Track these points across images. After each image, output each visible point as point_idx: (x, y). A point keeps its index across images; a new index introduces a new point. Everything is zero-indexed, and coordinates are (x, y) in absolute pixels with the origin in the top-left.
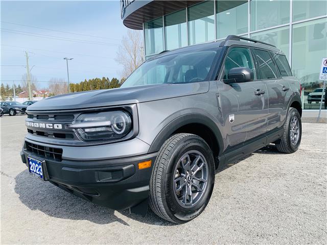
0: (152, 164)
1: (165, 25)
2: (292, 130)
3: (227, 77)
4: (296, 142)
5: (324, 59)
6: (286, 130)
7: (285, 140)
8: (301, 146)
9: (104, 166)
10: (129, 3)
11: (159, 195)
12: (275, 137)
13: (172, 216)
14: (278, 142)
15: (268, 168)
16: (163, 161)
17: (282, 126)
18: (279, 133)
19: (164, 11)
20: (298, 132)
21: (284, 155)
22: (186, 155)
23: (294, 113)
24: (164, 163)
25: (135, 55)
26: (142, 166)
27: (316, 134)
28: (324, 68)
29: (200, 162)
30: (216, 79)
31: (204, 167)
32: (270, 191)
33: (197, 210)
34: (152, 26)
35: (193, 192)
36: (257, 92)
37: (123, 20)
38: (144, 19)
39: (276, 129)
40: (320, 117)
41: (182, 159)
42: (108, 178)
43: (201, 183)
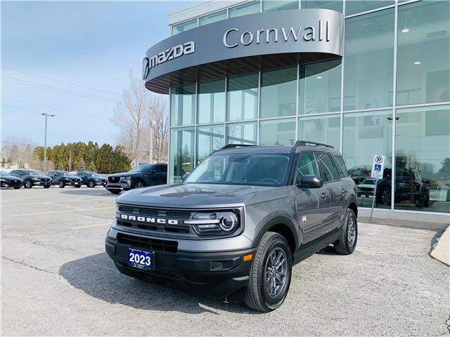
0: (253, 257)
1: (198, 93)
2: (349, 232)
3: (300, 182)
4: (353, 243)
5: (376, 156)
6: (345, 232)
7: (344, 241)
8: (357, 248)
9: (218, 257)
10: (156, 64)
11: (256, 284)
12: (335, 238)
13: (263, 304)
14: (336, 243)
15: (329, 268)
16: (259, 255)
17: (341, 227)
18: (338, 234)
19: (198, 77)
20: (354, 233)
21: (341, 256)
22: (273, 252)
23: (351, 214)
24: (260, 258)
25: (139, 116)
26: (246, 258)
27: (369, 235)
28: (376, 165)
29: (282, 258)
30: (292, 184)
31: (284, 262)
32: (335, 287)
33: (280, 300)
34: (181, 92)
35: (277, 285)
36: (323, 196)
37: (145, 82)
38: (171, 83)
39: (336, 230)
40: (373, 216)
41: (270, 255)
42: (220, 268)
43: (282, 276)
